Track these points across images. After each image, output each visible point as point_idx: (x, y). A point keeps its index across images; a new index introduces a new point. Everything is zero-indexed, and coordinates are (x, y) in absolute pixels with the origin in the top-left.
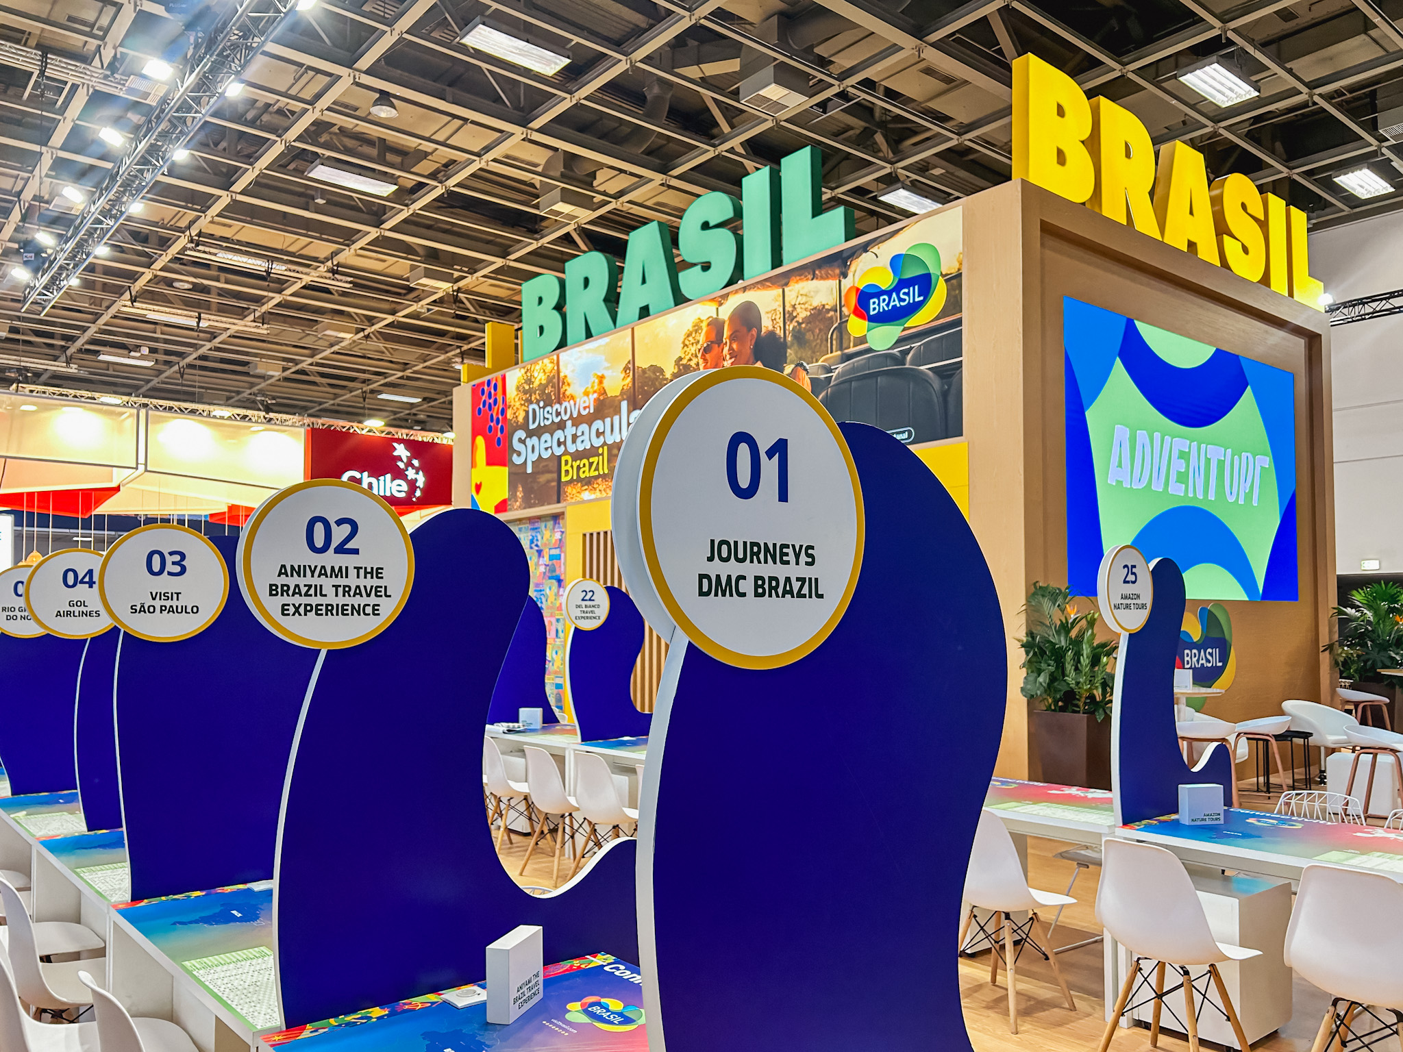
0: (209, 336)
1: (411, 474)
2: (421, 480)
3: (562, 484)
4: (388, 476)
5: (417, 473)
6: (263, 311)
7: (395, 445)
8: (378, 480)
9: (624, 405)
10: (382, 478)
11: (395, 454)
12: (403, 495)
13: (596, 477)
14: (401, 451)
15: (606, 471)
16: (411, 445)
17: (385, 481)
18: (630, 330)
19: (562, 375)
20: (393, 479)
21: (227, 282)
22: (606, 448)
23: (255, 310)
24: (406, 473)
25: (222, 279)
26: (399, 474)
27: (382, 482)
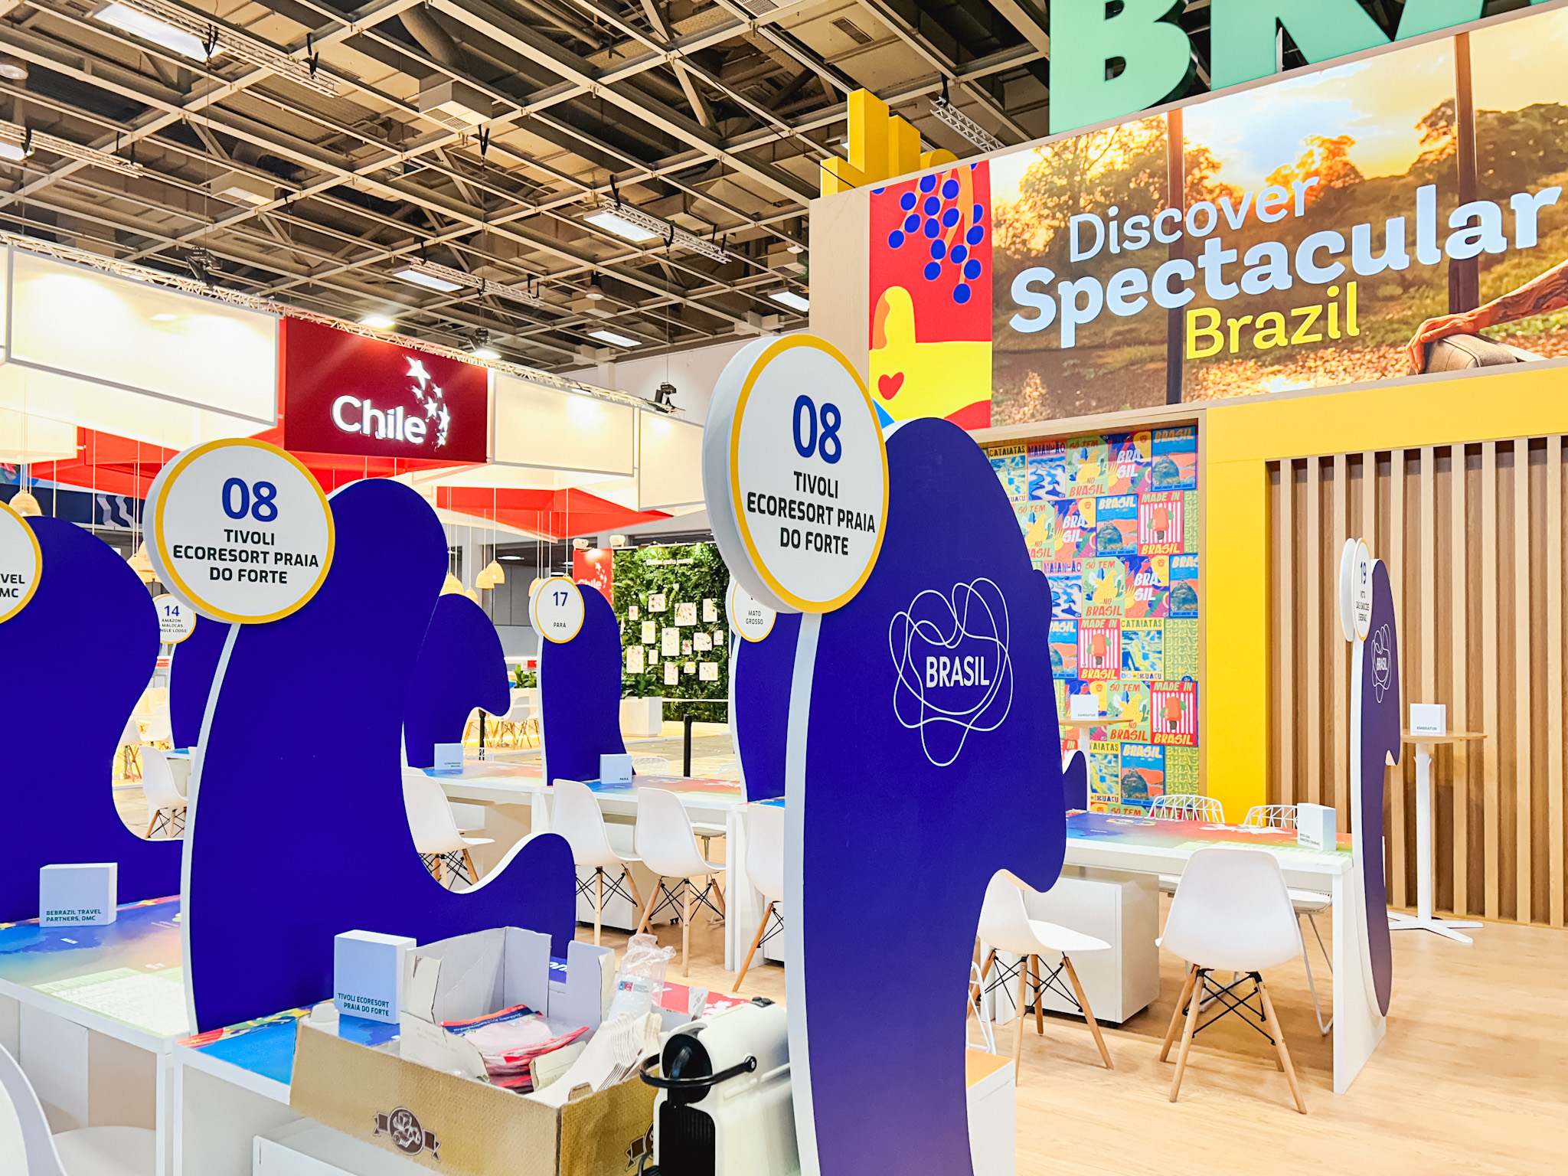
0: (10, 182)
1: (431, 407)
2: (445, 419)
3: (1185, 367)
4: (400, 410)
5: (440, 409)
6: (135, 139)
7: (410, 360)
8: (386, 415)
9: (1426, 196)
10: (391, 411)
11: (409, 374)
12: (419, 441)
13: (1313, 347)
14: (417, 370)
15: (1353, 331)
16: (433, 363)
17: (395, 415)
18: (1450, 42)
19: (1187, 149)
20: (405, 417)
21: (95, 73)
22: (1352, 287)
23: (119, 136)
24: (426, 406)
25: (88, 67)
26: (415, 408)
27: (391, 418)
